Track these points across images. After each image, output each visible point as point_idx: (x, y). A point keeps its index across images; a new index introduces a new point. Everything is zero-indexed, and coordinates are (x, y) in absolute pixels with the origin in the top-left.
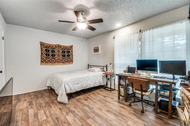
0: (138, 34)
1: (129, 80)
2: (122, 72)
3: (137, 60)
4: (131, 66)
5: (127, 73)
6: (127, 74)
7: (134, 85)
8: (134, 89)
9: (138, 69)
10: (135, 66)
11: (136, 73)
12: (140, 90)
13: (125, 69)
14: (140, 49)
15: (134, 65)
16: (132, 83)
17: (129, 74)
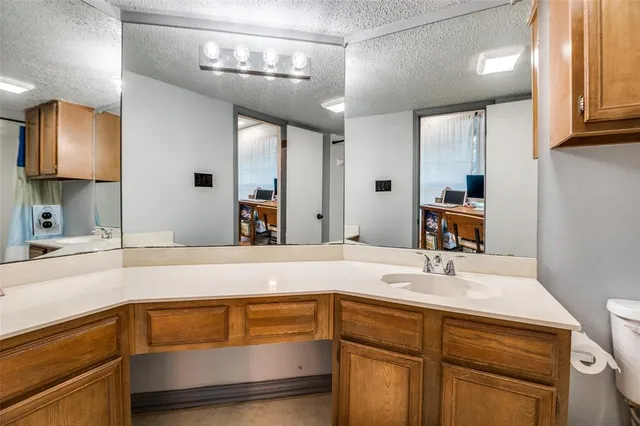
0: (471, 120)
1: (448, 218)
2: (433, 202)
3: (468, 176)
4: (454, 189)
5: (443, 204)
6: (443, 206)
7: (459, 228)
8: (459, 238)
9: (469, 195)
10: (464, 189)
11: (464, 203)
12: (473, 241)
13: (440, 194)
14: (475, 151)
15: (462, 186)
16: (455, 226)
17: (449, 205)
